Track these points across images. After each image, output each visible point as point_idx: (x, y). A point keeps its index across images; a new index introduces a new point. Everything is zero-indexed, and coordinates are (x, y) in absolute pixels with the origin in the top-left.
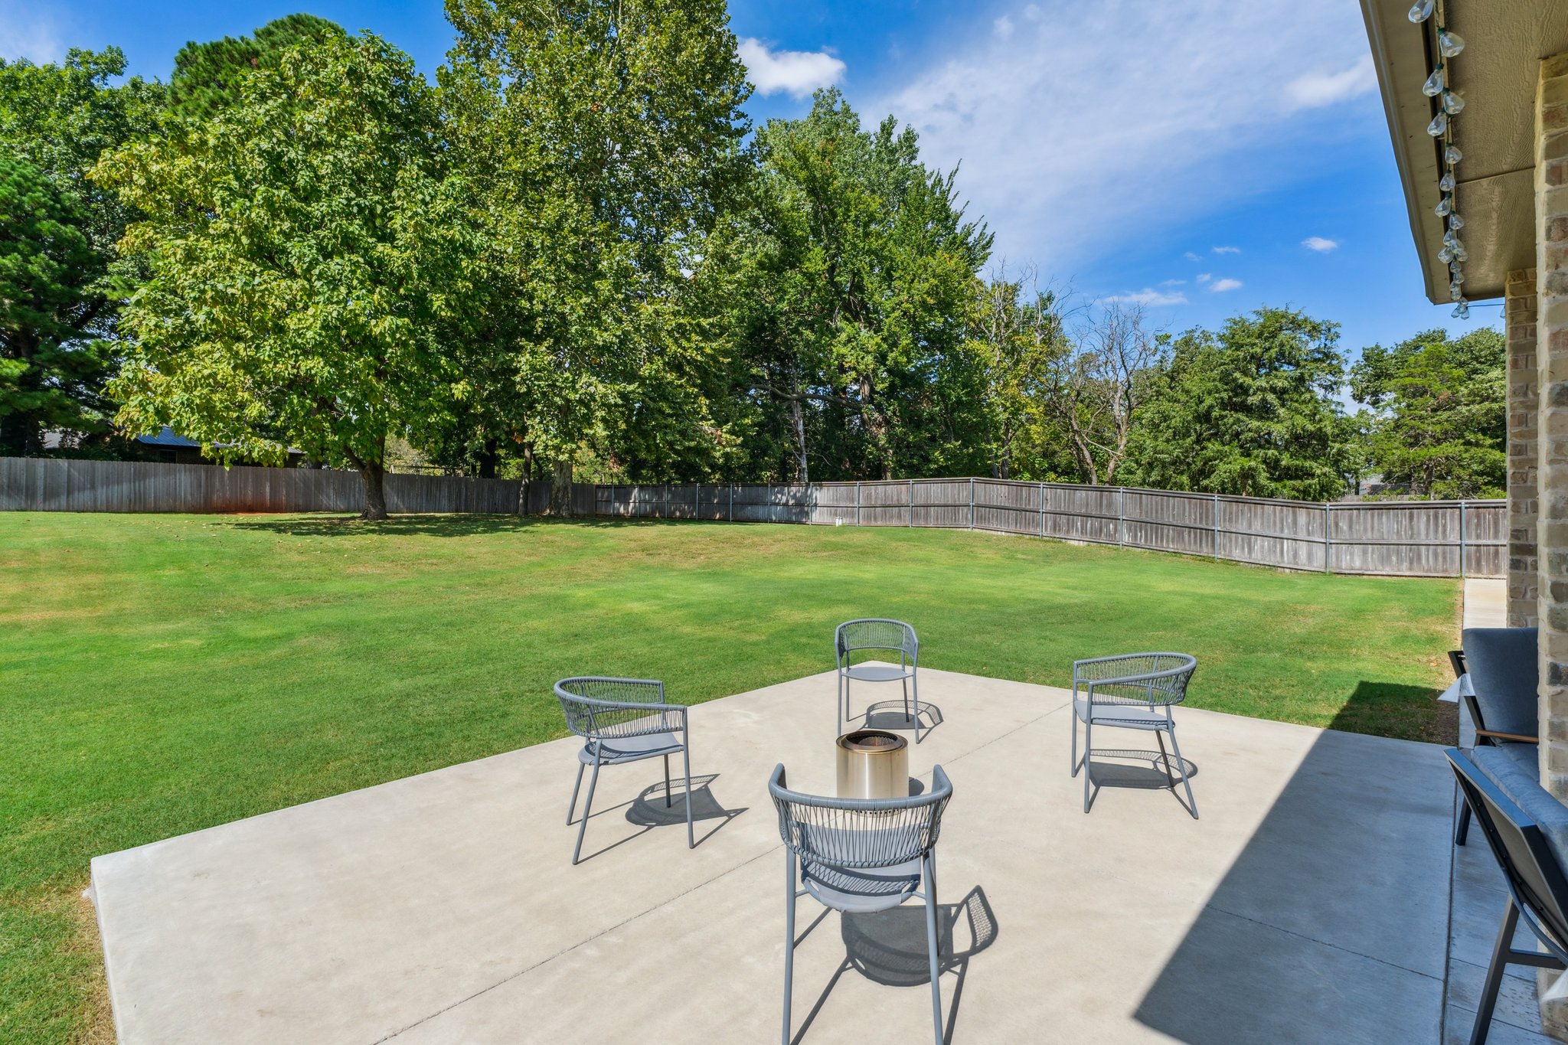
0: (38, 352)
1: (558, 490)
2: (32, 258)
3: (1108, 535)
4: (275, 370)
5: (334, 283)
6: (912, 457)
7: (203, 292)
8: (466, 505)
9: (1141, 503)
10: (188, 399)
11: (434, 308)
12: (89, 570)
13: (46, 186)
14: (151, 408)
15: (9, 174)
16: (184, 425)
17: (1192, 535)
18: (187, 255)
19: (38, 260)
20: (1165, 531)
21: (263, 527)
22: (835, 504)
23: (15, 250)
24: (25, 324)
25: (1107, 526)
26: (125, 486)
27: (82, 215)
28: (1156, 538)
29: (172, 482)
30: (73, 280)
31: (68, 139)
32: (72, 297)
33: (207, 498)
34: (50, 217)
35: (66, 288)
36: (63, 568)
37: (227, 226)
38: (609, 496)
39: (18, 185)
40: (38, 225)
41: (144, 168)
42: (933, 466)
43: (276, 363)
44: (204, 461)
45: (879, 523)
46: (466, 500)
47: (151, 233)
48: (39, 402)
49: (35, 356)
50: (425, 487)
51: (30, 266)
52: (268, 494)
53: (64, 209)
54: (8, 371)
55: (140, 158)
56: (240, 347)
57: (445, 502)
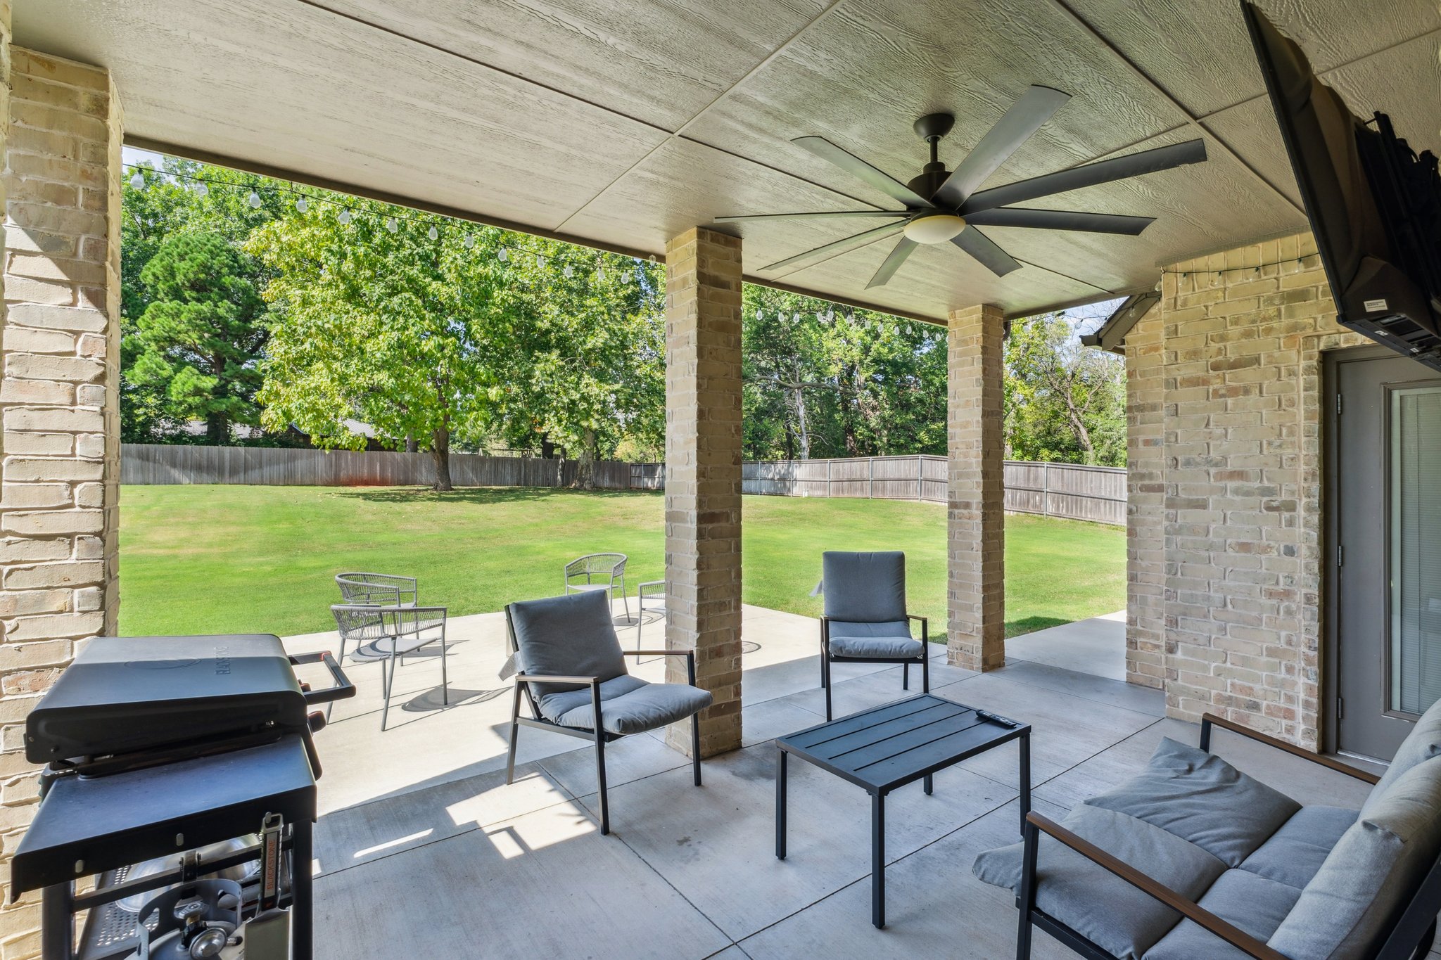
0: (225, 371)
1: (582, 468)
2: (220, 304)
3: (1035, 506)
4: (358, 382)
5: (395, 314)
6: (899, 437)
7: (309, 328)
8: (525, 480)
9: (1063, 477)
10: (300, 404)
11: (472, 331)
12: (234, 523)
13: (229, 251)
14: (279, 411)
15: (206, 245)
16: (301, 423)
17: (1108, 506)
18: (303, 300)
19: (223, 305)
20: (1084, 502)
21: (358, 495)
22: (811, 479)
23: (209, 298)
24: (217, 350)
25: (1034, 497)
26: (282, 466)
27: (251, 270)
28: (1076, 508)
29: (312, 464)
30: (246, 317)
31: (240, 216)
32: (245, 330)
33: (337, 475)
34: (231, 273)
35: (241, 324)
36: (218, 522)
37: (330, 277)
38: (640, 472)
39: (211, 252)
40: (223, 280)
41: (278, 240)
42: (919, 446)
43: (358, 376)
44: (312, 447)
45: (846, 495)
46: (525, 477)
47: (284, 285)
48: (224, 406)
49: (223, 373)
50: (493, 467)
51: (218, 309)
52: (378, 472)
53: (240, 267)
54: (205, 385)
55: (275, 233)
56: (336, 365)
57: (508, 478)
